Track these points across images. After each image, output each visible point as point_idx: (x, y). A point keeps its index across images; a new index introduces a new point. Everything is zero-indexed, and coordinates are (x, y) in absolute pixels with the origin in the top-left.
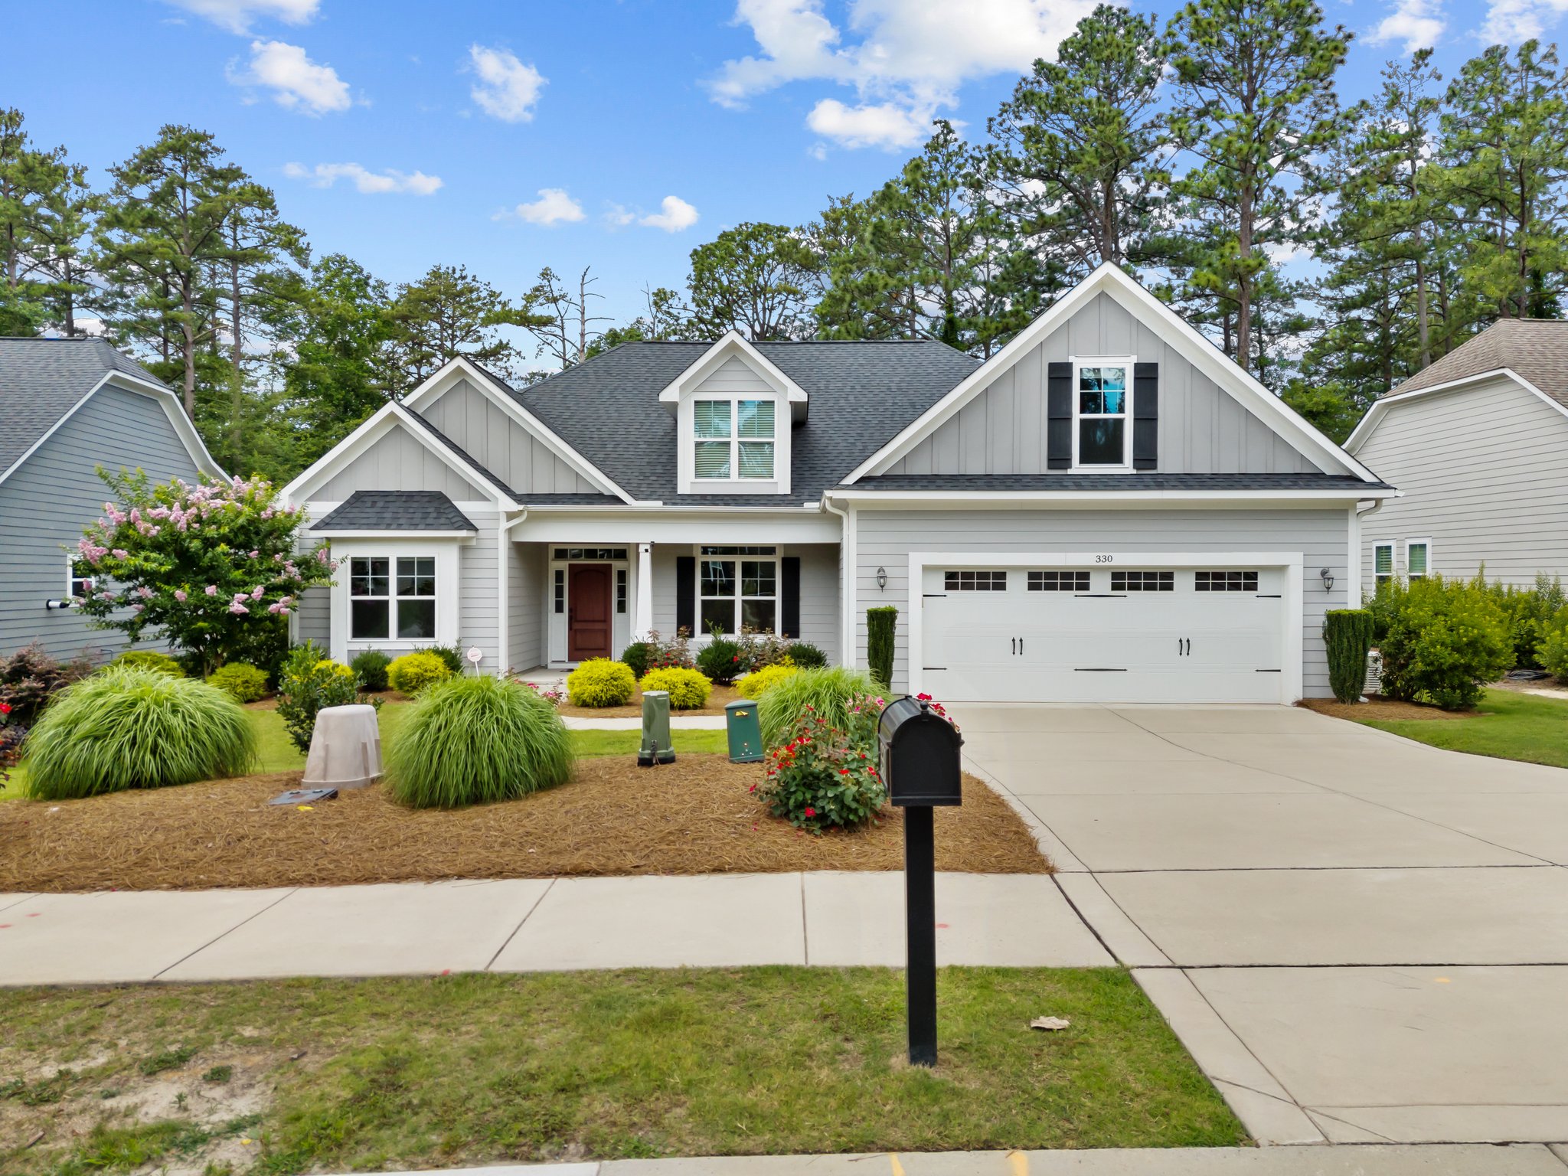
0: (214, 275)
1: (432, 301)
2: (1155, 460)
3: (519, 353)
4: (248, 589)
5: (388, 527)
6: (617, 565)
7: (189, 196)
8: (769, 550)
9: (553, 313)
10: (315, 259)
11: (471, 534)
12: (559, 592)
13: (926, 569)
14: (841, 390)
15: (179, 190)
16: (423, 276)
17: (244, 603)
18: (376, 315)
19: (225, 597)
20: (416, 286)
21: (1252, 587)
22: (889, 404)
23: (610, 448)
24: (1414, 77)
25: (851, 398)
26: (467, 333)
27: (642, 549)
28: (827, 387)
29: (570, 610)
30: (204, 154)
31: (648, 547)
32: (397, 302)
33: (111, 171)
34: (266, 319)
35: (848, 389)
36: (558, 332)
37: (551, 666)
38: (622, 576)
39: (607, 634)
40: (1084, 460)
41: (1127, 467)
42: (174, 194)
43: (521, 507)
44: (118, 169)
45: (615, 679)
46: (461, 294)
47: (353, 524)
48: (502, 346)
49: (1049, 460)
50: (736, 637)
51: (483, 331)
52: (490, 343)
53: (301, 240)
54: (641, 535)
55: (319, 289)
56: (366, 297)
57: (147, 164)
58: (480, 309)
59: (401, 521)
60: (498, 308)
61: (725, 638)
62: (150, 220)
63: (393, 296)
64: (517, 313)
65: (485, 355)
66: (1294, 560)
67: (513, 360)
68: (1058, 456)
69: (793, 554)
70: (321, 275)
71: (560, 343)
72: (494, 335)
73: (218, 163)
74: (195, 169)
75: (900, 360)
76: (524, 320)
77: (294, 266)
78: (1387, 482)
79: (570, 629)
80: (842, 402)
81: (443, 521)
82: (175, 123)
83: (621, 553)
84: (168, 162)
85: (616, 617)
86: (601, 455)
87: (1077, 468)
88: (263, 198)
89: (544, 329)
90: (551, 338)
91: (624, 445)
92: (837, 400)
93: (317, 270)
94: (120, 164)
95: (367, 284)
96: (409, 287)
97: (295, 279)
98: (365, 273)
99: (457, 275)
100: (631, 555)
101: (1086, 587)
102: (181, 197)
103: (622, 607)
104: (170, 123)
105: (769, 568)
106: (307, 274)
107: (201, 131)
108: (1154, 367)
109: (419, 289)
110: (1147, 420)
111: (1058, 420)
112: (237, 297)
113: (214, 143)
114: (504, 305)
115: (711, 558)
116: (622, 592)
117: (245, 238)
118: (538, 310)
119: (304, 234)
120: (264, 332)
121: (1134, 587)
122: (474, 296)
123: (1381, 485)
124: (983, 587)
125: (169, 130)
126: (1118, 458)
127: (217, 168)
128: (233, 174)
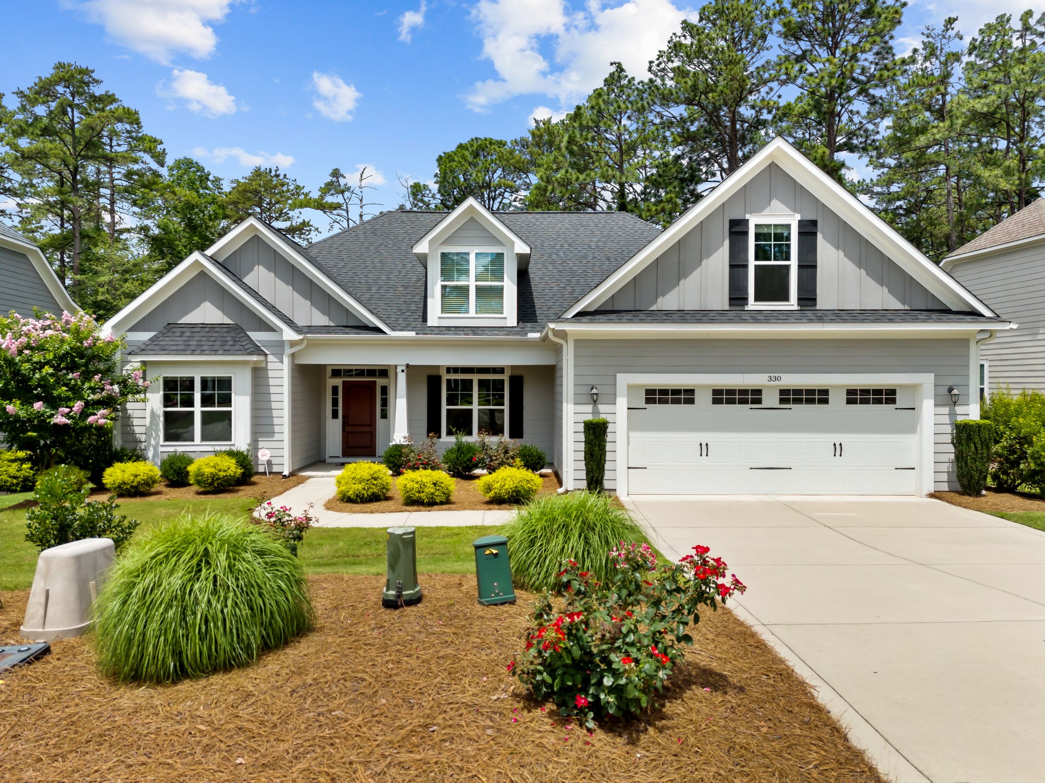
0: (98, 172)
1: (256, 192)
2: (815, 300)
3: (317, 229)
4: (71, 404)
5: (193, 353)
6: (380, 382)
7: (76, 113)
8: (501, 370)
9: (341, 200)
10: (170, 161)
11: (261, 358)
12: (335, 403)
13: (630, 387)
14: (553, 247)
15: (69, 109)
16: (248, 174)
17: (67, 416)
18: (214, 201)
19: (49, 412)
20: (243, 181)
21: (893, 401)
22: (590, 258)
23: (374, 289)
24: (944, 37)
25: (561, 253)
26: (280, 216)
27: (399, 369)
28: (542, 245)
29: (344, 417)
30: (87, 84)
31: (404, 368)
32: (230, 193)
33: (17, 93)
34: (135, 203)
35: (558, 247)
36: (344, 213)
37: (328, 460)
38: (384, 390)
39: (372, 435)
40: (758, 298)
41: (793, 303)
42: (65, 113)
43: (301, 337)
44: (22, 92)
45: (375, 479)
46: (275, 187)
47: (164, 350)
48: (305, 224)
49: (731, 299)
50: (474, 439)
51: (291, 213)
52: (296, 222)
53: (159, 147)
54: (397, 359)
55: (173, 182)
56: (207, 188)
57: (44, 90)
58: (289, 198)
59: (204, 348)
60: (302, 197)
61: (466, 439)
62: (47, 131)
63: (227, 187)
64: (315, 201)
65: (292, 230)
66: (927, 380)
67: (313, 234)
68: (737, 298)
69: (517, 373)
70: (174, 172)
71: (345, 222)
72: (299, 216)
73: (98, 91)
74: (81, 94)
75: (596, 226)
76: (321, 206)
77: (154, 166)
78: (1003, 317)
79: (344, 431)
80: (554, 257)
81: (237, 347)
82: (65, 60)
83: (384, 372)
84: (60, 89)
85: (380, 422)
86: (367, 296)
87: (752, 304)
88: (132, 117)
89: (335, 212)
90: (339, 218)
91: (385, 288)
92: (550, 256)
93: (171, 169)
94: (24, 88)
95: (208, 179)
96: (237, 181)
97: (156, 174)
98: (206, 171)
99: (273, 174)
100: (391, 374)
101: (759, 401)
102: (70, 114)
103: (384, 415)
104: (62, 61)
105: (499, 385)
106: (164, 171)
107: (84, 67)
108: (814, 223)
109: (245, 183)
110: (808, 267)
111: (737, 267)
112: (113, 187)
113: (94, 75)
114: (306, 195)
115: (453, 376)
116: (385, 403)
117: (119, 145)
118: (329, 199)
119: (161, 143)
120: (134, 213)
121: (798, 401)
122: (285, 188)
123: (997, 318)
124: (676, 401)
125: (60, 66)
126: (786, 298)
127: (97, 94)
128: (110, 98)
